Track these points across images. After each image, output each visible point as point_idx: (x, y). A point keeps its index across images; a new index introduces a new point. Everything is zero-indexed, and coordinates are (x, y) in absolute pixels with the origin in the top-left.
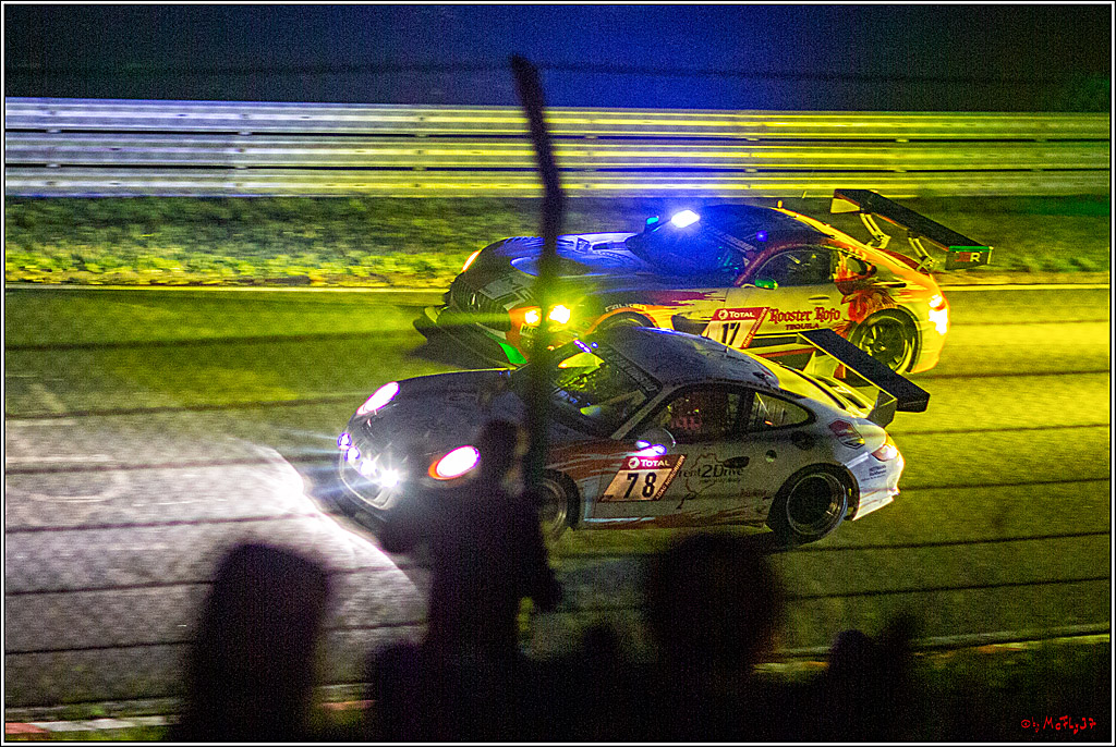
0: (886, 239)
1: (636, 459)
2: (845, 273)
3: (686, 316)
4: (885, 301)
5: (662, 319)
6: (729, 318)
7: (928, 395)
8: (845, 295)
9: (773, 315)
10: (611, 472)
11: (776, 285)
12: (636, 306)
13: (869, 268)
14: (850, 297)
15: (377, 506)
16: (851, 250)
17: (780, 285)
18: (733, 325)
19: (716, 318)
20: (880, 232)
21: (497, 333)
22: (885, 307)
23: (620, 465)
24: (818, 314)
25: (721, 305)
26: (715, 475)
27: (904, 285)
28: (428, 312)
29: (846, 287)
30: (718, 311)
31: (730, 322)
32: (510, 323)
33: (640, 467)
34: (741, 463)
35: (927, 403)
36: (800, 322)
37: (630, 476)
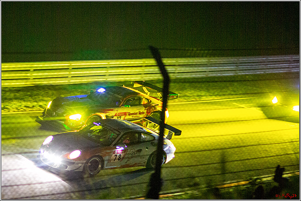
0: (149, 93)
1: (116, 151)
2: (144, 102)
3: (108, 115)
4: (155, 109)
5: (103, 116)
6: (119, 115)
7: (181, 131)
8: (145, 108)
9: (129, 114)
10: (111, 155)
11: (130, 106)
12: (97, 113)
13: (150, 101)
14: (146, 108)
15: (54, 167)
16: (145, 96)
17: (131, 106)
18: (120, 117)
19: (115, 115)
20: (147, 92)
21: (61, 122)
22: (155, 110)
23: (113, 153)
24: (139, 113)
25: (116, 112)
26: (134, 154)
27: (158, 105)
28: (40, 117)
29: (145, 106)
30: (116, 114)
31: (119, 116)
32: (65, 119)
33: (118, 153)
34: (140, 151)
35: (181, 133)
36: (135, 115)
37: (115, 155)
